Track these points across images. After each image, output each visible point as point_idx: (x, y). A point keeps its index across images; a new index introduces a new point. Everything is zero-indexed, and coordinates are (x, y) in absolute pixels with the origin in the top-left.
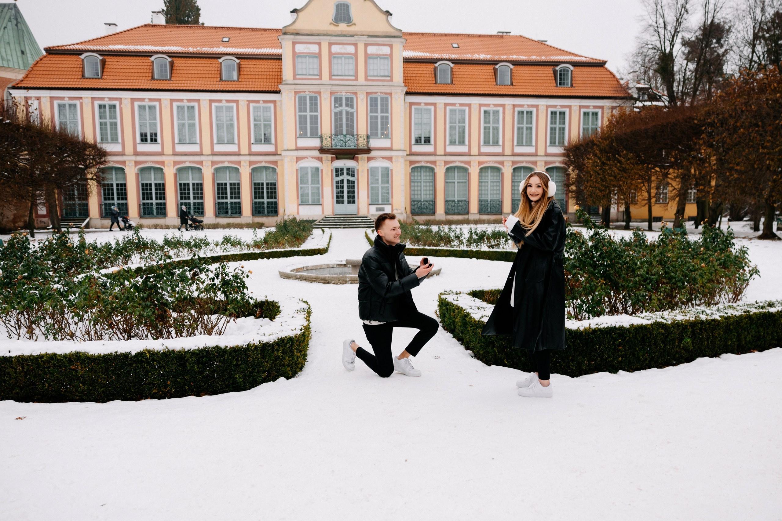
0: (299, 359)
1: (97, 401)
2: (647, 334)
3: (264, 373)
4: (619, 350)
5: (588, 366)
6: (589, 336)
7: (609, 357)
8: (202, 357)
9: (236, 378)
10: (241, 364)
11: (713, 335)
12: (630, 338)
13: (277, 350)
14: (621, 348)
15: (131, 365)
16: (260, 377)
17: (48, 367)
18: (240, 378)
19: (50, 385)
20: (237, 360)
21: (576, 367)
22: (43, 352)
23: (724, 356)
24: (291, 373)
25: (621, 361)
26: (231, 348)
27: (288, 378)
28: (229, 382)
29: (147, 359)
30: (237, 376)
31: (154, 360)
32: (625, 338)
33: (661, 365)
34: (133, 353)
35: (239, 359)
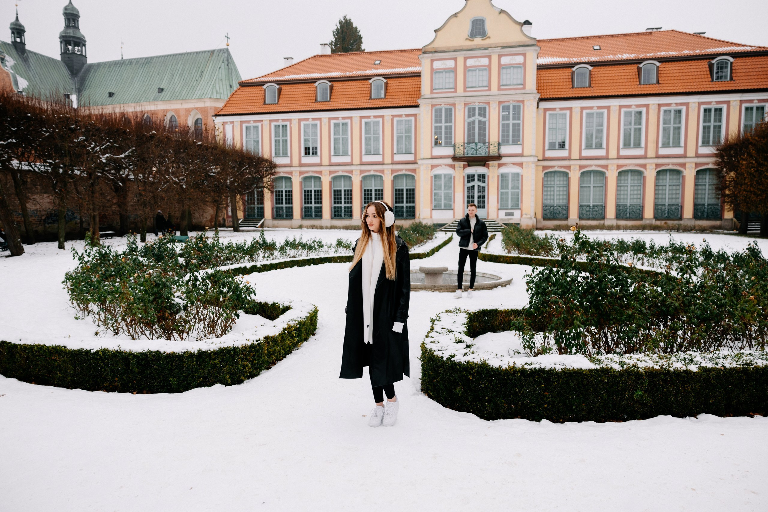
0: (247, 368)
1: (67, 387)
2: (582, 382)
3: (199, 378)
4: (545, 396)
5: (508, 409)
6: (508, 376)
7: (532, 403)
8: (142, 360)
9: (170, 381)
10: (175, 369)
11: (684, 389)
12: (559, 383)
13: (214, 359)
14: (546, 393)
15: (90, 360)
16: (194, 382)
17: (39, 356)
18: (174, 381)
19: (39, 370)
20: (172, 365)
21: (493, 409)
22: (37, 343)
23: (703, 417)
24: (230, 381)
25: (547, 409)
26: (167, 354)
27: (227, 385)
28: (164, 384)
29: (101, 357)
30: (171, 379)
31: (106, 359)
32: (553, 382)
33: (601, 419)
34: (92, 351)
35: (174, 364)
